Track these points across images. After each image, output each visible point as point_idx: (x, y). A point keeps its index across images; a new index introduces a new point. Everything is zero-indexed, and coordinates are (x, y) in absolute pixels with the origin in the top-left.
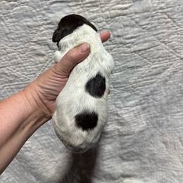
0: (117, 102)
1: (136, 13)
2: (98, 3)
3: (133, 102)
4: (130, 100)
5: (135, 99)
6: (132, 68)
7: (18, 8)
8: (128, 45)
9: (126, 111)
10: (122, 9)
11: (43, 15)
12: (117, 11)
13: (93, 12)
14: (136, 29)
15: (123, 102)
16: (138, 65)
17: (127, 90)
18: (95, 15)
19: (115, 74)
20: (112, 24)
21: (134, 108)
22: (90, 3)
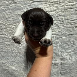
0: (62, 51)
3: (71, 50)
4: (69, 50)
8: (72, 24)
10: (71, 5)
12: (68, 6)
17: (68, 45)
18: (56, 8)
19: (63, 38)
20: (65, 13)
21: (71, 53)
22: (54, 2)
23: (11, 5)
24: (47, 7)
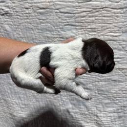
0: (98, 106)
1: (124, 41)
2: (96, 30)
4: (110, 107)
5: (114, 107)
6: (115, 81)
7: (44, 24)
9: (105, 115)
10: (113, 36)
11: (58, 31)
12: (109, 37)
13: (92, 35)
14: (122, 52)
15: (104, 108)
16: (120, 80)
17: (108, 98)
19: (101, 83)
21: (112, 115)
22: (91, 28)
23: (42, 25)
24: (82, 34)
